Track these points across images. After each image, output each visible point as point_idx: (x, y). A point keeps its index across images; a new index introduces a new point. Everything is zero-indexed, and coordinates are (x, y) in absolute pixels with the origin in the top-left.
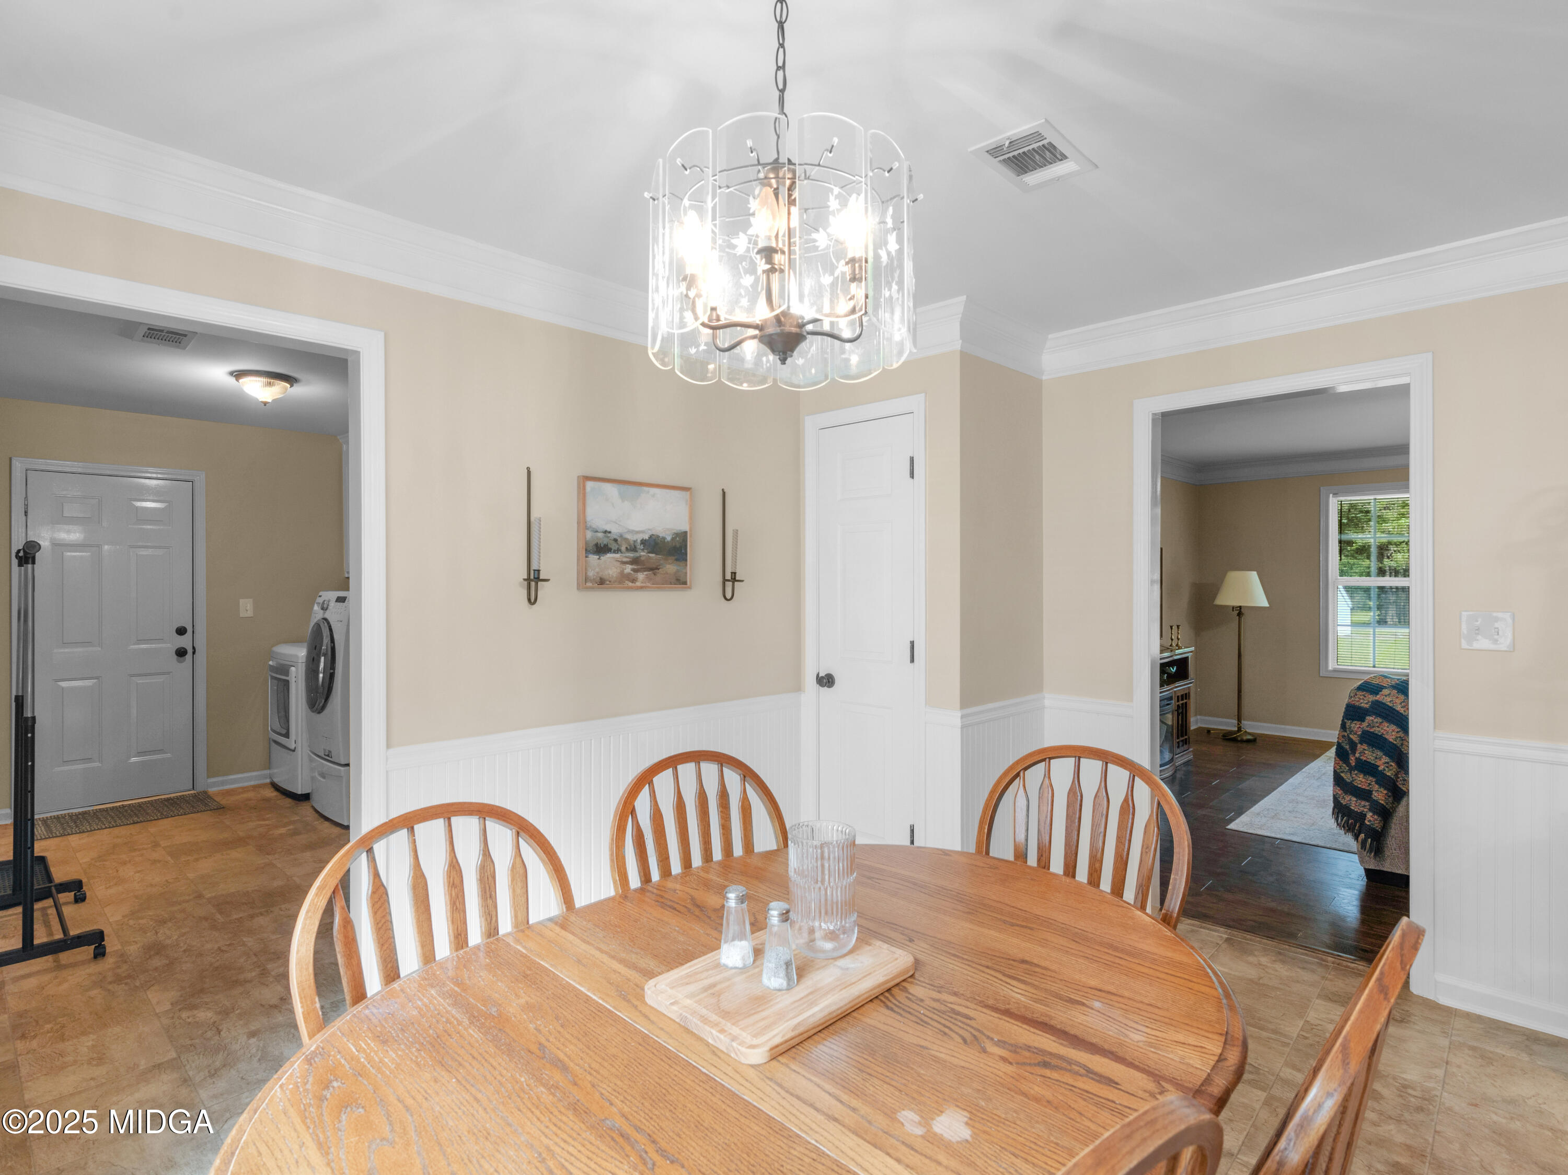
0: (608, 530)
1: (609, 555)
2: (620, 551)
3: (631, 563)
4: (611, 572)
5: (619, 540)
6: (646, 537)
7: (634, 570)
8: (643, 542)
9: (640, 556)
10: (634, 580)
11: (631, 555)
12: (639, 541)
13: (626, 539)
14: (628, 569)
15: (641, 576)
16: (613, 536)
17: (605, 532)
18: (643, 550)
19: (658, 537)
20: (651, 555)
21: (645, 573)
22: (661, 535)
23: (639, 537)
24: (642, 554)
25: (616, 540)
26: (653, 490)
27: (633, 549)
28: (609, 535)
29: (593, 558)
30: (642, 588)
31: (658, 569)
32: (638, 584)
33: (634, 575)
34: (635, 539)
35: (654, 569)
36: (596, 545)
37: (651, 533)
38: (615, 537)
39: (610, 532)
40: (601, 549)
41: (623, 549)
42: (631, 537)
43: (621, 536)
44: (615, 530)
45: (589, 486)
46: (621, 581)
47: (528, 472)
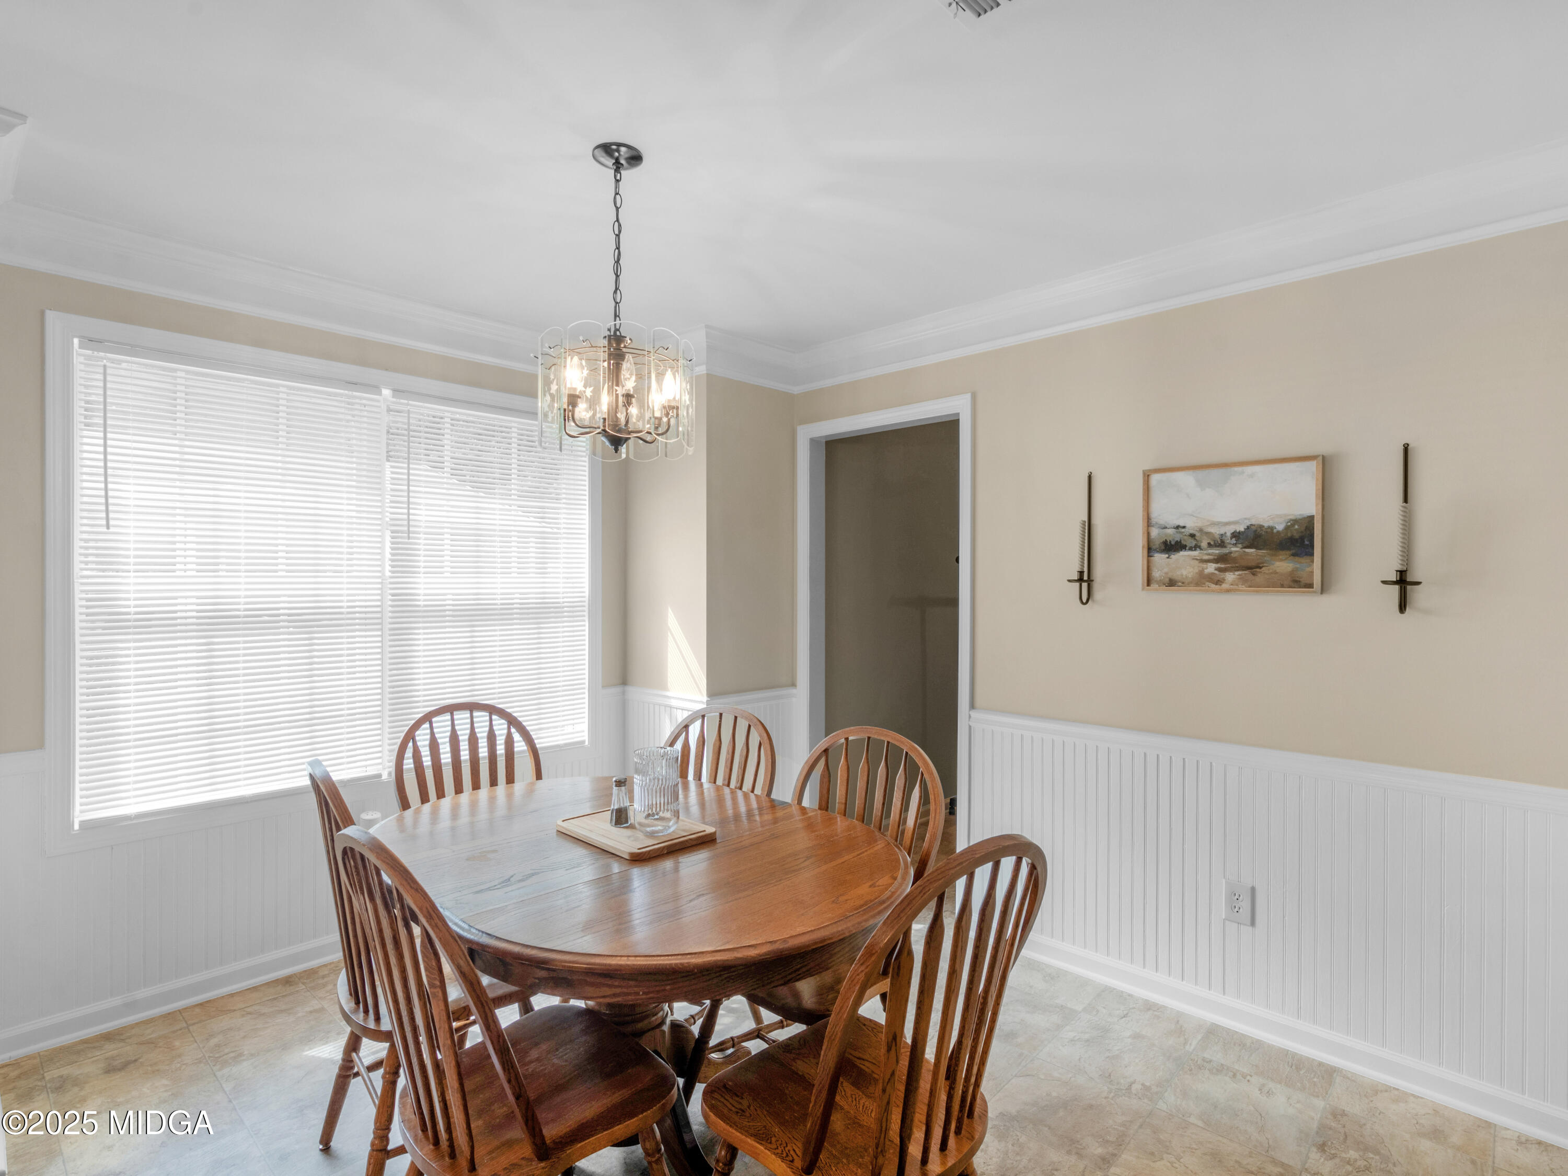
0: (1182, 525)
1: (1182, 553)
2: (1200, 547)
3: (1216, 561)
4: (1185, 573)
5: (1198, 534)
6: (1241, 528)
7: (1219, 570)
8: (1235, 535)
9: (1231, 553)
10: (1219, 582)
11: (1216, 551)
12: (1229, 534)
13: (1208, 534)
14: (1211, 568)
15: (1230, 577)
16: (1187, 531)
17: (1178, 527)
18: (1235, 545)
19: (1261, 527)
20: (1247, 550)
21: (1237, 573)
22: (1266, 525)
23: (1229, 530)
24: (1234, 549)
25: (1192, 536)
26: (1249, 469)
27: (1221, 544)
28: (1183, 530)
29: (1160, 558)
30: (1228, 591)
31: (1261, 568)
32: (1225, 586)
33: (1221, 575)
34: (1222, 532)
35: (1253, 568)
36: (1165, 543)
37: (1248, 523)
38: (1192, 532)
39: (1184, 527)
40: (1171, 547)
41: (1204, 544)
42: (1216, 531)
43: (1201, 530)
44: (1191, 524)
45: (1155, 478)
46: (1201, 581)
47: (1090, 477)
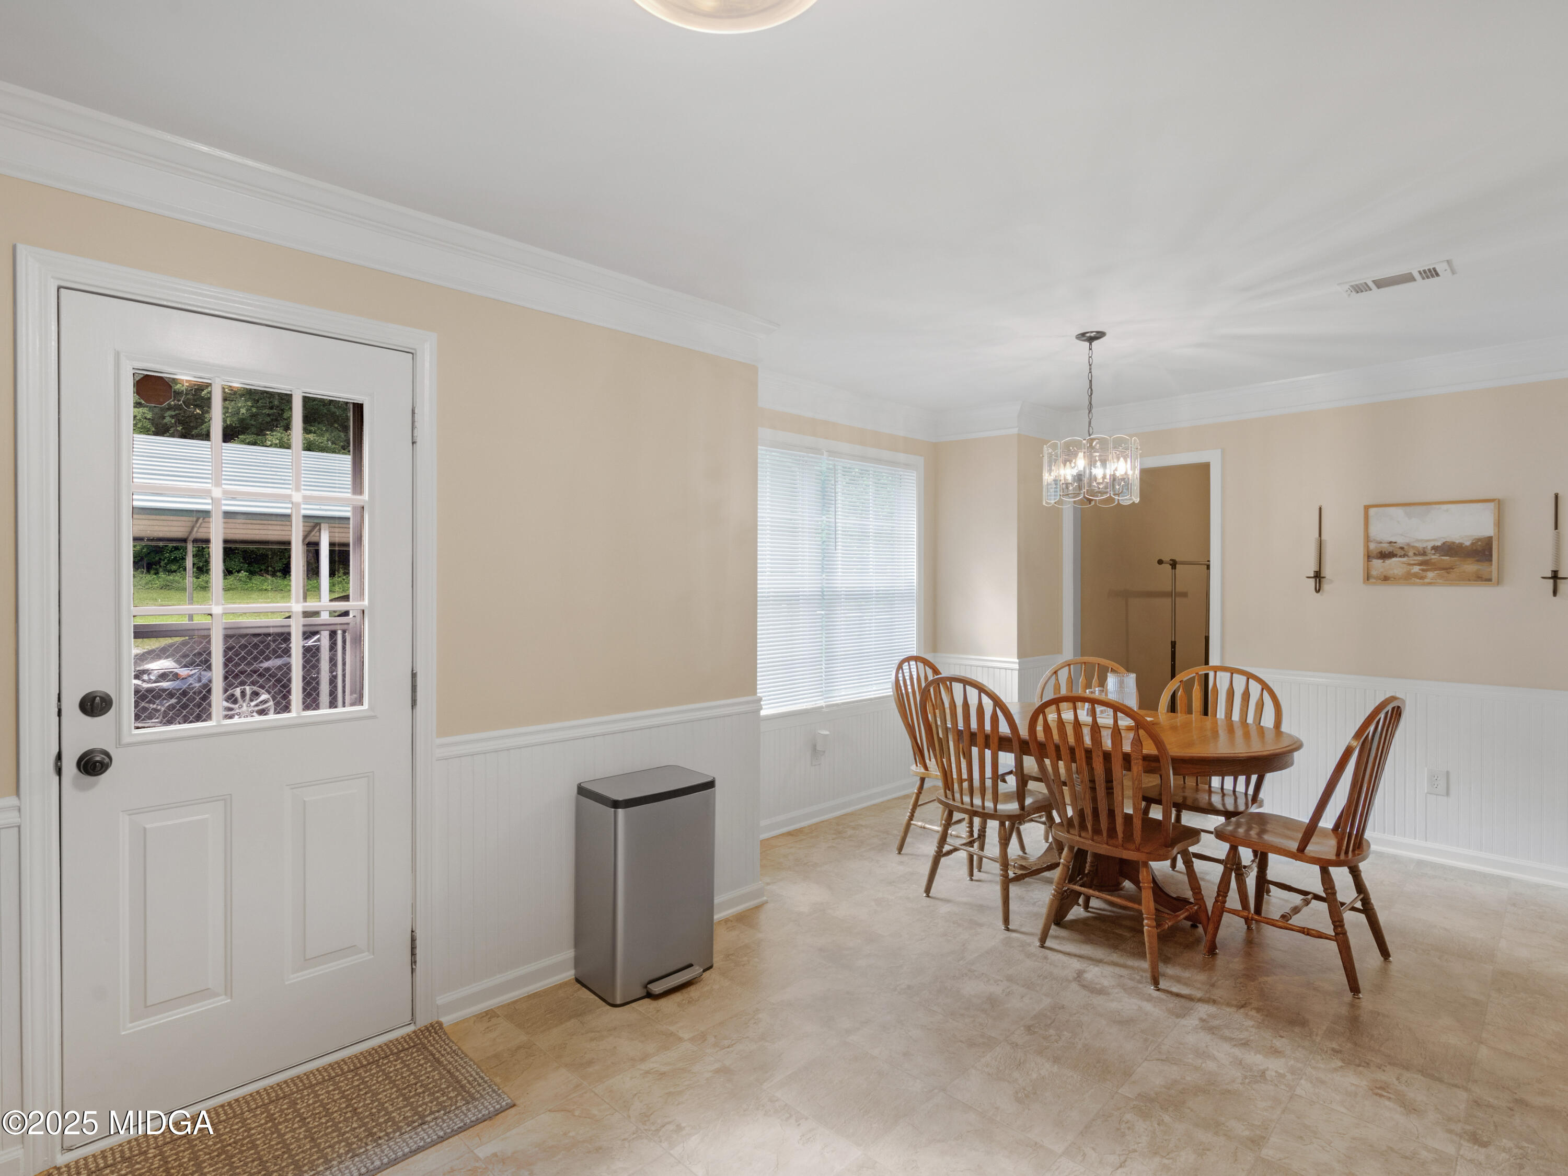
0: (1394, 541)
1: (1394, 559)
2: (1407, 556)
3: (1421, 564)
4: (1396, 572)
5: (1405, 547)
6: (1439, 544)
7: (1423, 570)
8: (1434, 548)
9: (1431, 559)
10: (1422, 578)
11: (1420, 558)
12: (1429, 547)
13: (1414, 547)
14: (1416, 569)
15: (1430, 575)
16: (1398, 545)
17: (1391, 542)
18: (1434, 554)
19: (1454, 543)
20: (1443, 558)
21: (1436, 572)
22: (1457, 542)
23: (1430, 545)
24: (1433, 557)
25: (1402, 548)
26: (1445, 507)
27: (1424, 553)
28: (1395, 544)
29: (1377, 563)
30: (1430, 584)
31: (1453, 569)
32: (1427, 580)
33: (1424, 574)
34: (1424, 546)
35: (1448, 569)
36: (1381, 553)
37: (1445, 541)
38: (1401, 546)
39: (1395, 543)
40: (1384, 556)
41: (1411, 554)
42: (1420, 545)
43: (1408, 545)
44: (1401, 541)
45: (1372, 511)
46: (1408, 578)
47: (1320, 509)
